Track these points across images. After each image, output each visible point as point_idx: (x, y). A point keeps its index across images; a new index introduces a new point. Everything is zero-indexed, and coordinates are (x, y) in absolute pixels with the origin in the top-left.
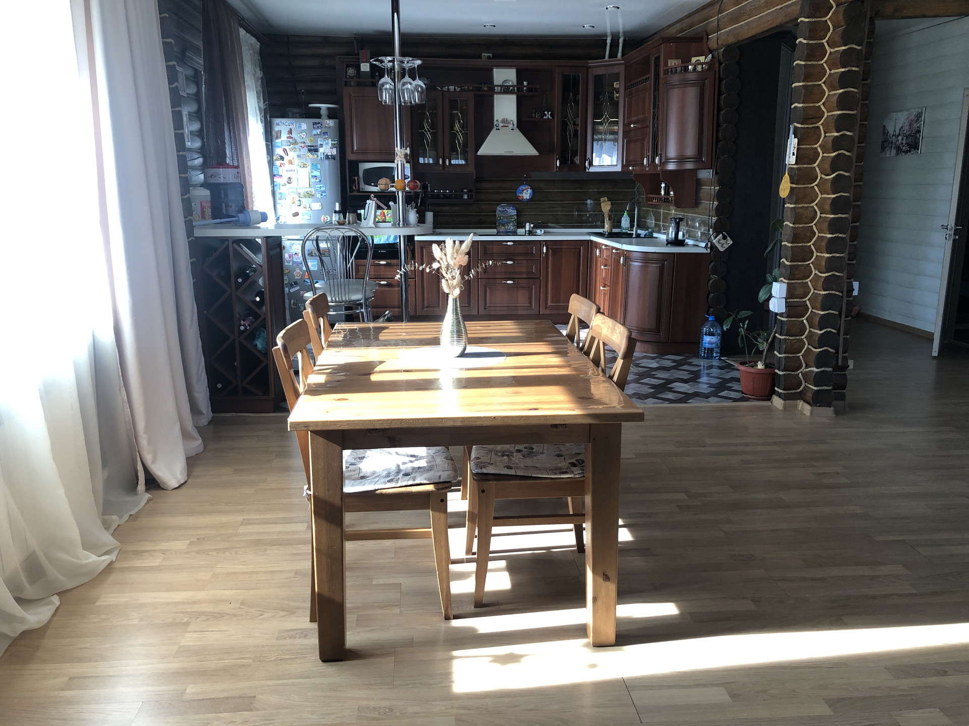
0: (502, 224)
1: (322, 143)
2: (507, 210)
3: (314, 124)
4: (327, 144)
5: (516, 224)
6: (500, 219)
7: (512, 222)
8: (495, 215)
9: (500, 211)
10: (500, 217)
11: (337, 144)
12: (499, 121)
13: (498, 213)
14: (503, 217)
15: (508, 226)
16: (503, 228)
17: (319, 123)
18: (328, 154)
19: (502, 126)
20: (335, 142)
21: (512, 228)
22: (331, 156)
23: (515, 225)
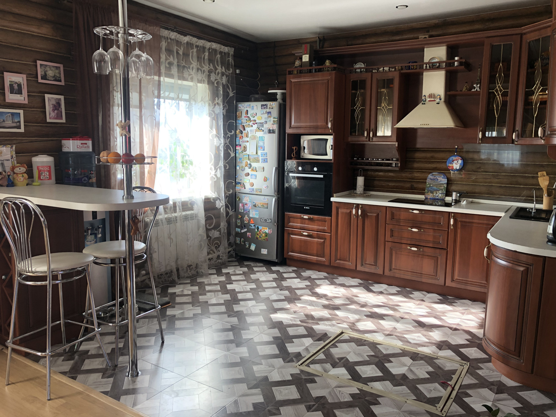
0: (430, 191)
1: (267, 120)
2: (438, 178)
3: (262, 106)
4: (270, 121)
5: (445, 192)
6: (430, 187)
7: (442, 190)
8: (426, 182)
9: (431, 179)
10: (430, 184)
11: (277, 121)
12: (427, 96)
13: (428, 181)
14: (433, 184)
15: (437, 193)
16: (431, 195)
17: (265, 105)
18: (270, 129)
19: (429, 101)
20: (276, 120)
21: (440, 195)
22: (273, 130)
23: (443, 193)
